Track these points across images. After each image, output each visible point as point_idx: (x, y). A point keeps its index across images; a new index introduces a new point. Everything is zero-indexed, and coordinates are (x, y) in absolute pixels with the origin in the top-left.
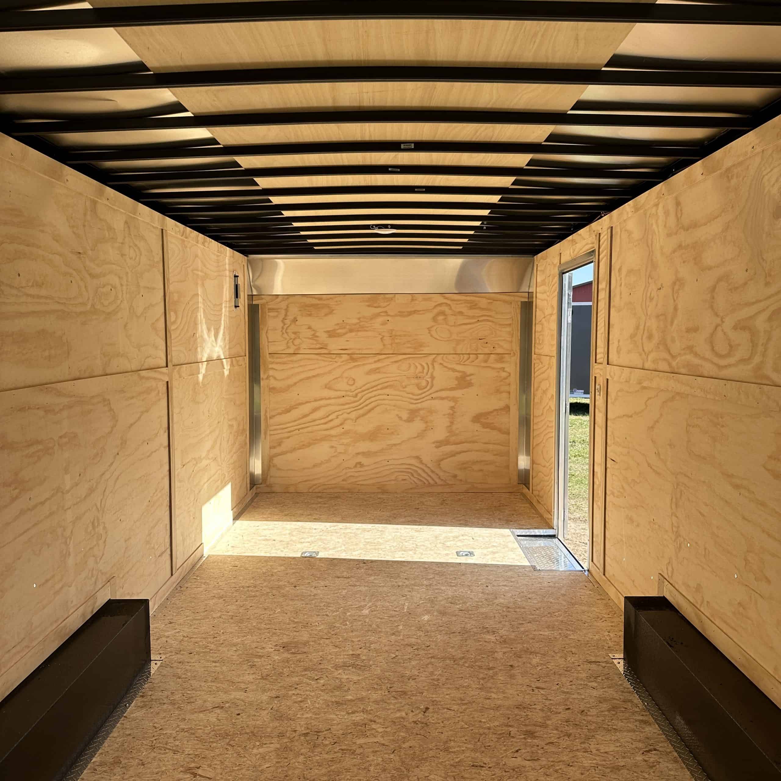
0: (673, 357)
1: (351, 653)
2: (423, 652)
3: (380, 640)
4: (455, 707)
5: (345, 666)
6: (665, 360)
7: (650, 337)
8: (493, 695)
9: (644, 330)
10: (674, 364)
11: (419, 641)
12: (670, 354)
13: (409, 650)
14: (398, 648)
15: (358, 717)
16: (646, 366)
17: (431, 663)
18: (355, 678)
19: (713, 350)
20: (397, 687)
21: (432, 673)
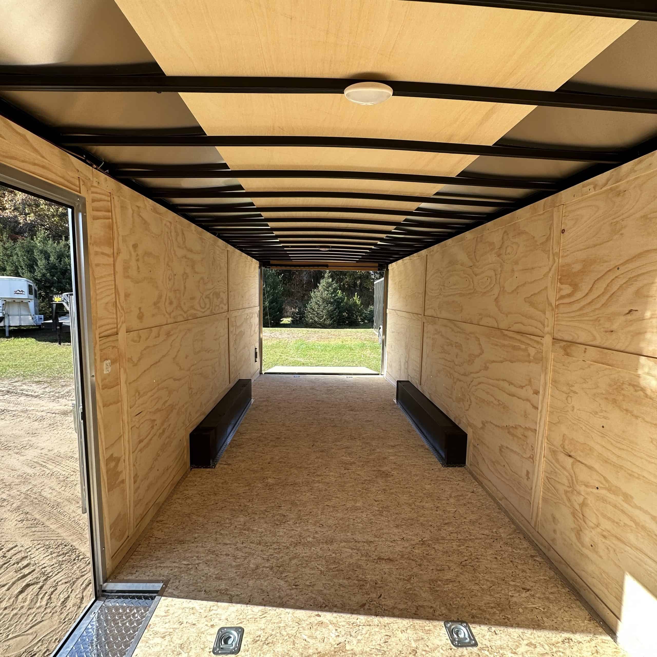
0: (185, 312)
1: (349, 471)
2: (311, 471)
3: (335, 479)
4: (302, 446)
5: (351, 464)
6: (181, 315)
7: (171, 303)
8: (284, 450)
9: (166, 299)
10: (185, 316)
11: (313, 478)
12: (184, 311)
13: (319, 473)
14: (325, 474)
15: (338, 443)
16: (169, 322)
17: (308, 465)
18: (343, 458)
19: (200, 306)
20: (324, 454)
21: (308, 460)
